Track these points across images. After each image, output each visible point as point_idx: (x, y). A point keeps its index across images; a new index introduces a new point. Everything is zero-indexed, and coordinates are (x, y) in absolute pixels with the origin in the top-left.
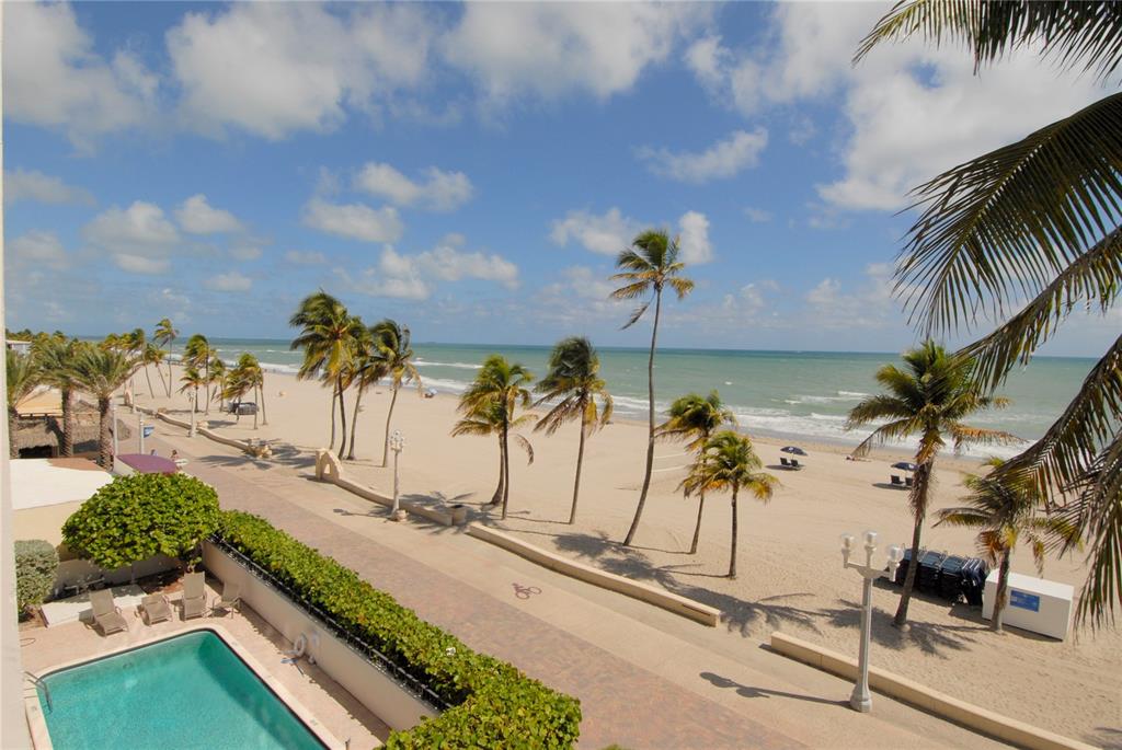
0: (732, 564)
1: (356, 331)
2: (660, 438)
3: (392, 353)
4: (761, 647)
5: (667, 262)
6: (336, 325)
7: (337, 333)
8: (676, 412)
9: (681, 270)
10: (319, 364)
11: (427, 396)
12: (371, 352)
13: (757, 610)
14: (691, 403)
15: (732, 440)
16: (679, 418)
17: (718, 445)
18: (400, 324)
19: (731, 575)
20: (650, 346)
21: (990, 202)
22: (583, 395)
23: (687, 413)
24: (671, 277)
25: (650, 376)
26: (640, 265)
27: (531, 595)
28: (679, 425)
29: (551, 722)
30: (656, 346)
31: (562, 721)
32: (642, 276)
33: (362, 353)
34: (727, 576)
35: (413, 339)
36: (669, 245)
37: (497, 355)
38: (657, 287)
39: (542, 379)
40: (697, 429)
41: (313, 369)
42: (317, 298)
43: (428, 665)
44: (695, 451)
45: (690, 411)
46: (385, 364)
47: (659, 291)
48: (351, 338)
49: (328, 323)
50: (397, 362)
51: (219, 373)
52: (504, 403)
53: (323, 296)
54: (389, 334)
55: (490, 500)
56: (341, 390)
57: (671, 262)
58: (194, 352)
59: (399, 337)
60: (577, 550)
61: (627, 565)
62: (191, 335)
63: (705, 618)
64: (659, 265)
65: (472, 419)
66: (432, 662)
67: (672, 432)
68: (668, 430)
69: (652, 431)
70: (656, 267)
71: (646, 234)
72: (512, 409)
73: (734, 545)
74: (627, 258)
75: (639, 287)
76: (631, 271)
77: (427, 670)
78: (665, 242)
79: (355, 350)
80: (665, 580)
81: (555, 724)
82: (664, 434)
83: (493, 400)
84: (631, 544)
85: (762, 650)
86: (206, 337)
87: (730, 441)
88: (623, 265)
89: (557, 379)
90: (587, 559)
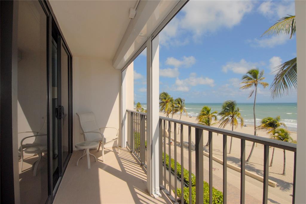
0: (284, 170)
1: (171, 101)
2: (258, 130)
3: (180, 106)
4: (290, 195)
5: (259, 78)
6: (167, 99)
7: (167, 101)
8: (263, 122)
9: (264, 80)
10: (163, 109)
11: (190, 117)
12: (175, 106)
13: (291, 185)
14: (269, 119)
15: (283, 131)
16: (265, 124)
17: (278, 133)
18: (182, 98)
19: (284, 174)
20: (254, 102)
21: (289, 70)
22: (232, 117)
23: (267, 123)
24: (260, 82)
25: (254, 111)
26: (250, 79)
27: (216, 170)
28: (265, 126)
29: (216, 196)
30: (256, 102)
31: (219, 197)
32: (250, 82)
33: (173, 106)
34: (282, 174)
35: (185, 102)
36: (259, 72)
37: (206, 106)
38: (256, 85)
39: (220, 112)
40: (271, 128)
41: (162, 110)
42: (163, 93)
43: (186, 178)
44: (270, 134)
45: (268, 122)
46: (178, 108)
47: (256, 86)
48: (170, 102)
49: (165, 99)
50: (181, 108)
51: (142, 111)
52: (209, 118)
53: (164, 93)
54: (179, 101)
55: (206, 145)
56: (168, 114)
57: (260, 77)
58: (138, 107)
59: (182, 102)
60: (231, 161)
61: (247, 167)
62: (137, 103)
63: (271, 184)
64: (256, 78)
65: (200, 123)
66: (187, 178)
67: (262, 128)
68: (261, 127)
69: (255, 128)
70: (255, 79)
71: (251, 70)
72: (211, 120)
73: (284, 165)
74: (245, 77)
75: (250, 85)
76: (246, 81)
77: (186, 179)
78: (258, 72)
79: (171, 105)
80: (259, 173)
81: (217, 197)
82: (259, 129)
83: (205, 118)
84: (249, 161)
85: (290, 196)
86: (140, 103)
87: (282, 131)
88: (244, 79)
89: (224, 112)
90: (234, 163)
